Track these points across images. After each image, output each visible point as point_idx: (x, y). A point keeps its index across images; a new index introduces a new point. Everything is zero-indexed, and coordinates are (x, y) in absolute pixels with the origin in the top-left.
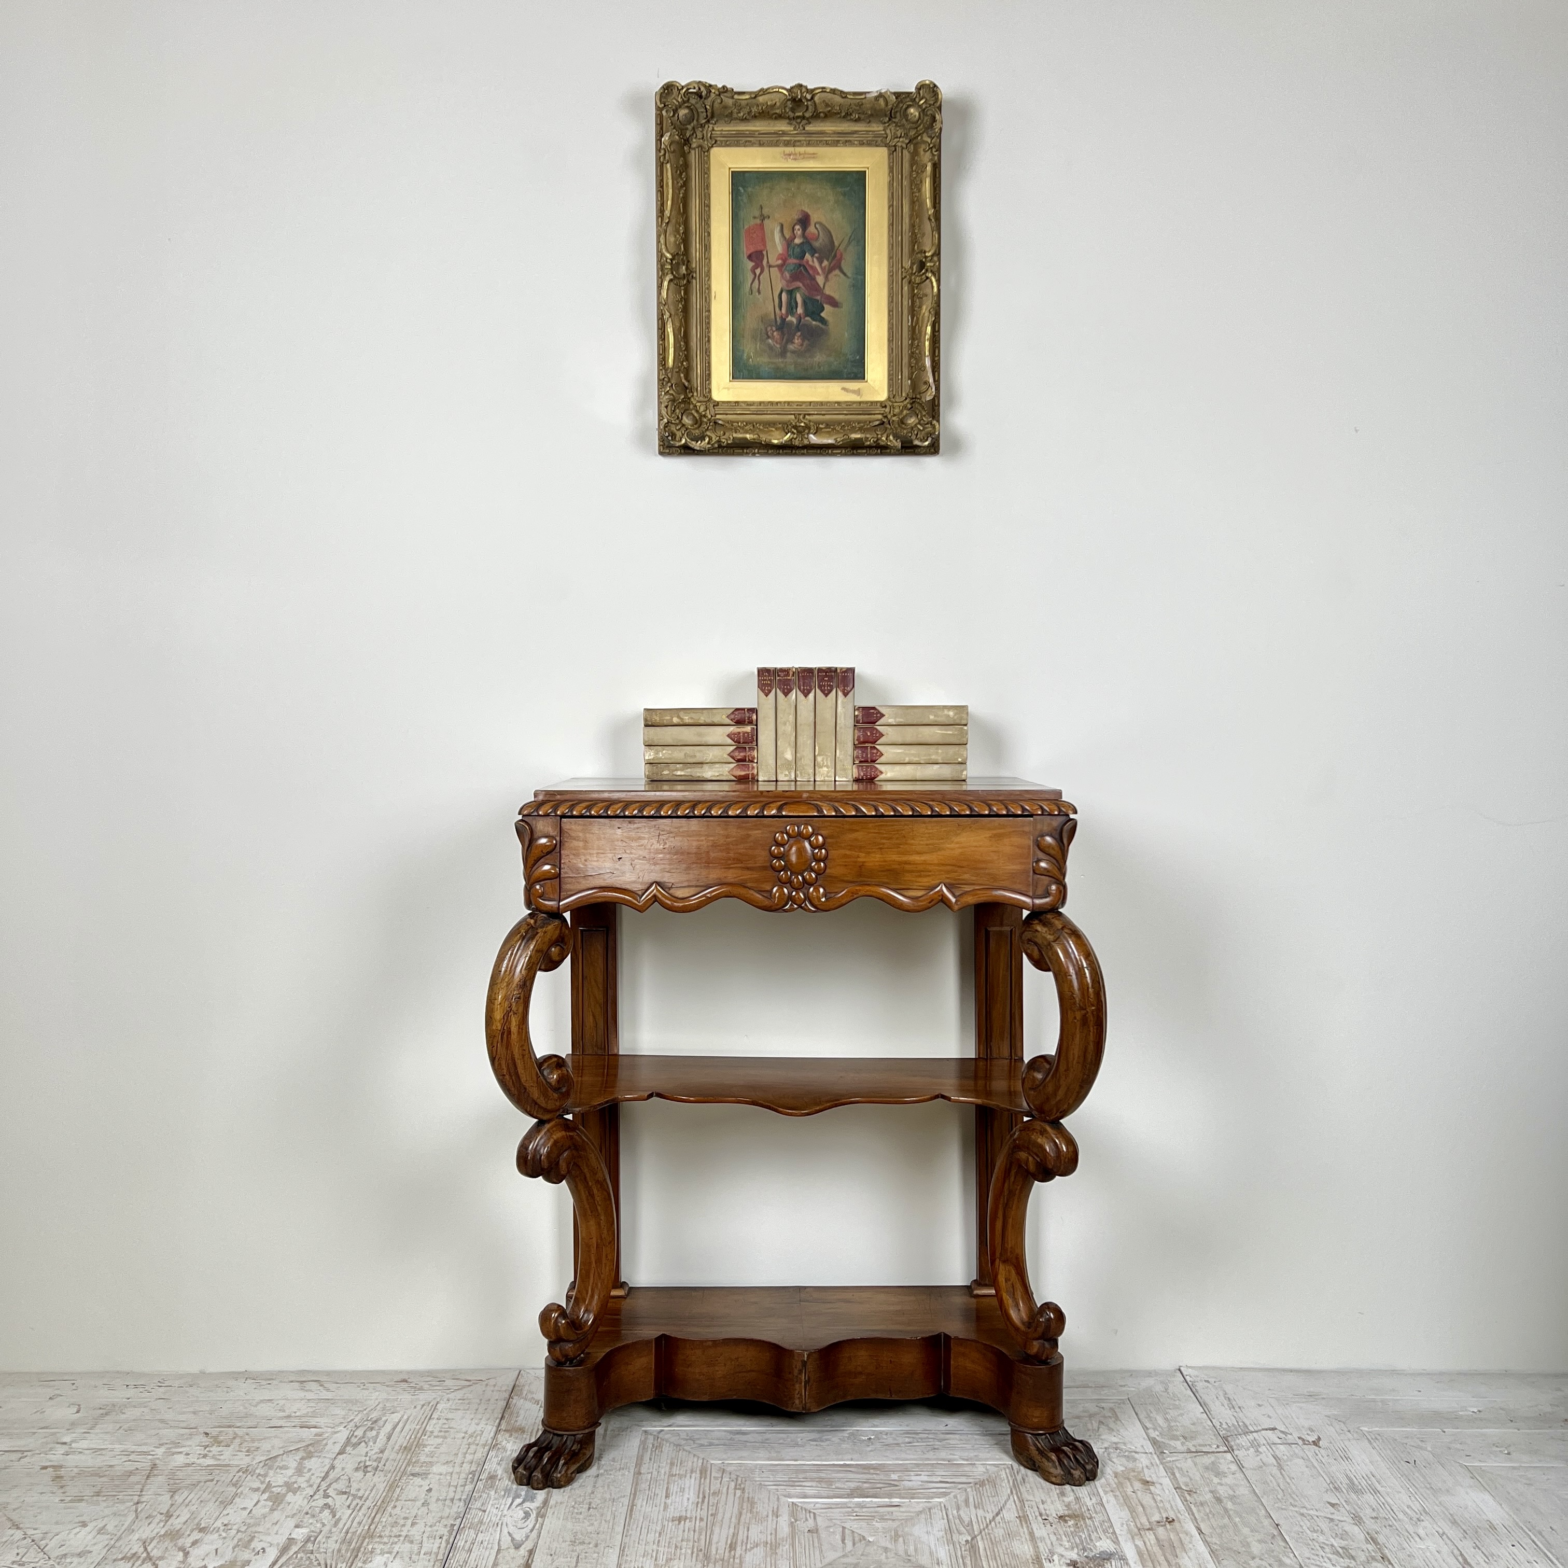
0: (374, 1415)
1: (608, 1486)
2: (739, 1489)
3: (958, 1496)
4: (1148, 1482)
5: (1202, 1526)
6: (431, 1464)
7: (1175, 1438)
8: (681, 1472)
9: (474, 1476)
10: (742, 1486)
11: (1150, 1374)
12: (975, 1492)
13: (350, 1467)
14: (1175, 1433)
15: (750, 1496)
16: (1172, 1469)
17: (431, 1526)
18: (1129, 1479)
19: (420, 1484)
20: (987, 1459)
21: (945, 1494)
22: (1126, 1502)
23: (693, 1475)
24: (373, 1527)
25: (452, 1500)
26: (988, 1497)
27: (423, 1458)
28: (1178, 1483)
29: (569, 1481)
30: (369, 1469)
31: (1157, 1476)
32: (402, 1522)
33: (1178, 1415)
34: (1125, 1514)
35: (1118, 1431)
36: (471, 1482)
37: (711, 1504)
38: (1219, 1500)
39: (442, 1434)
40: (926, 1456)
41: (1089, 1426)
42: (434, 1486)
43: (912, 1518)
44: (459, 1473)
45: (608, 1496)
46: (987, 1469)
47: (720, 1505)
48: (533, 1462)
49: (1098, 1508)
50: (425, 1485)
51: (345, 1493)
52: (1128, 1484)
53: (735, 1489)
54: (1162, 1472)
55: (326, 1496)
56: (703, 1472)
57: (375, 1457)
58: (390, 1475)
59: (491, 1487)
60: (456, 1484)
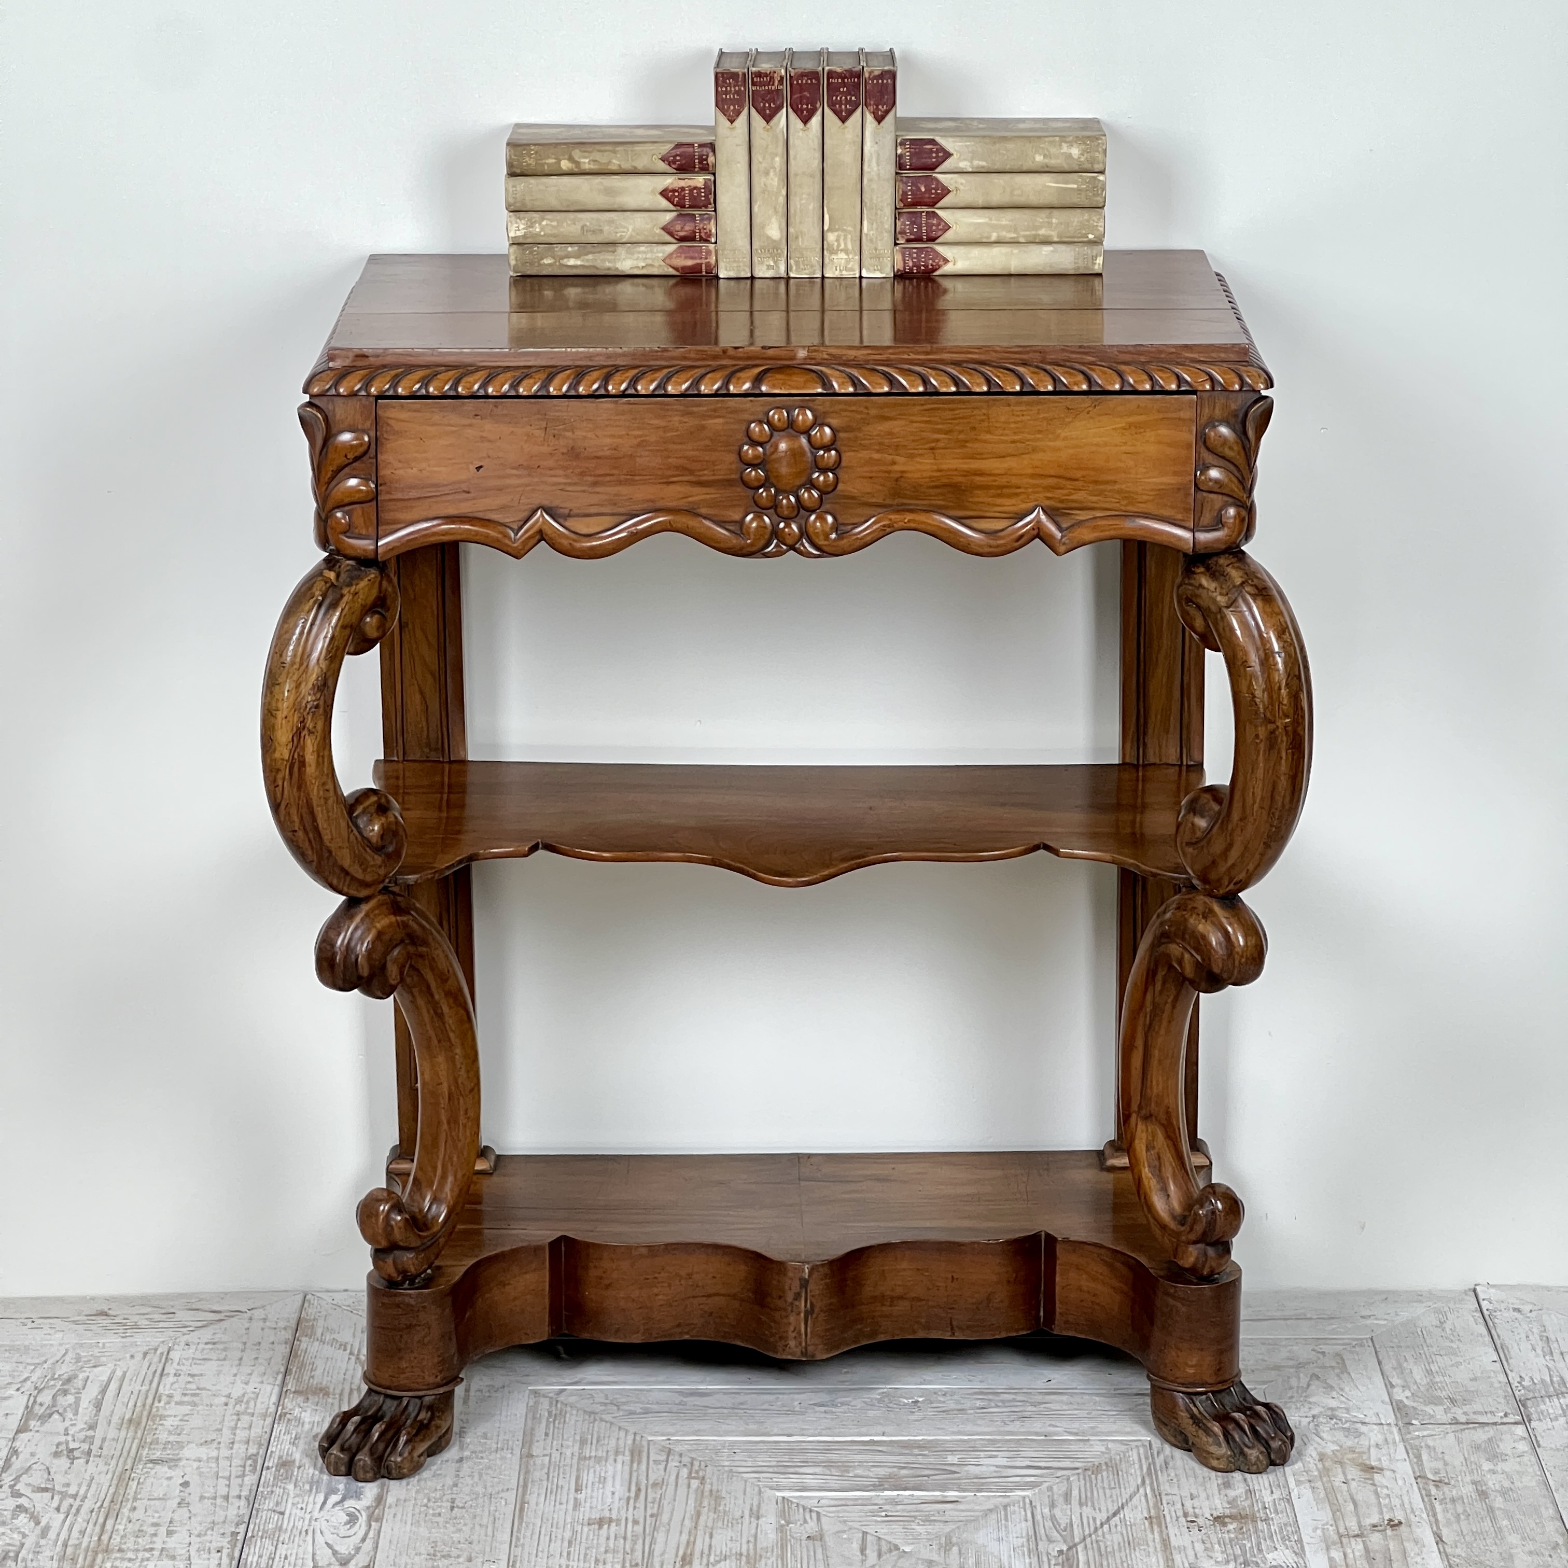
0: (63, 1370)
1: (480, 1475)
2: (694, 1478)
3: (1055, 1488)
4: (1372, 1468)
5: (1445, 1532)
6: (180, 1445)
7: (1436, 1401)
8: (600, 1454)
9: (256, 1462)
10: (701, 1474)
11: (1417, 1296)
12: (1083, 1482)
13: (44, 1453)
14: (1438, 1393)
15: (715, 1488)
16: (1418, 1449)
17: (199, 1535)
18: (1341, 1463)
19: (168, 1475)
20: (1109, 1433)
21: (1033, 1485)
22: (1331, 1498)
23: (620, 1458)
24: (105, 1538)
25: (226, 1498)
26: (1104, 1488)
27: (163, 1436)
28: (1422, 1469)
29: (416, 1468)
30: (76, 1454)
31: (1390, 1460)
32: (151, 1530)
33: (1451, 1365)
34: (1325, 1515)
35: (1340, 1388)
36: (254, 1471)
37: (649, 1499)
38: (1483, 1494)
40: (1007, 1429)
42: (194, 1480)
43: (976, 1520)
44: (230, 1458)
45: (480, 1489)
46: (1107, 1448)
47: (665, 1502)
48: (354, 1440)
49: (1282, 1506)
50: (177, 1476)
51: (46, 1490)
52: (1339, 1470)
53: (690, 1477)
54: (1400, 1453)
55: (16, 1494)
56: (636, 1453)
57: (83, 1436)
58: (114, 1461)
59: (287, 1478)
60: (227, 1474)
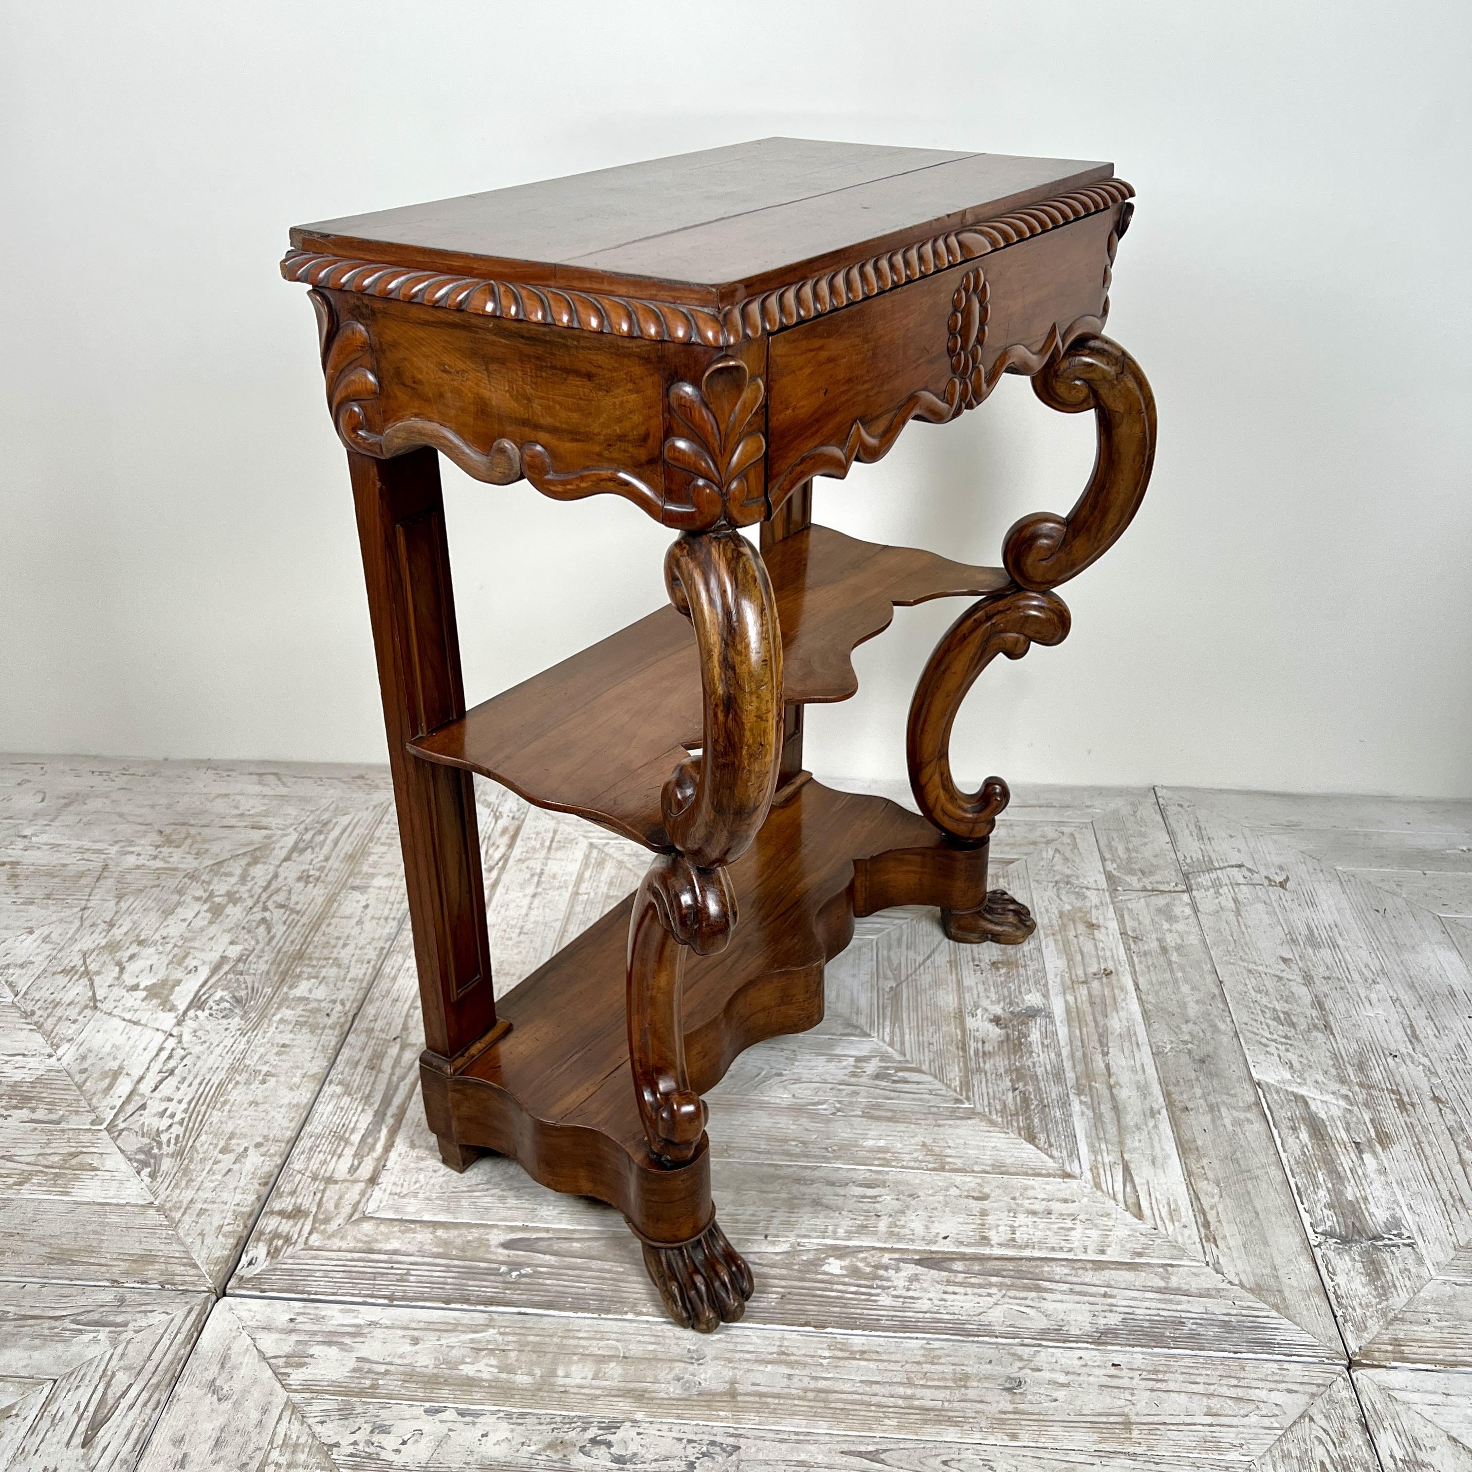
0: (326, 816)
1: (544, 907)
3: (892, 933)
4: (1093, 925)
5: (1141, 981)
6: (373, 876)
7: (1132, 872)
11: (1120, 792)
13: (293, 876)
14: (1133, 866)
16: (1122, 910)
17: (361, 949)
18: (1074, 921)
19: (358, 899)
21: (879, 931)
22: (1066, 950)
24: (304, 947)
25: (386, 919)
27: (365, 869)
28: (1125, 928)
30: (311, 879)
31: (1105, 918)
32: (333, 942)
33: (1142, 845)
34: (1062, 964)
35: (1074, 861)
38: (1164, 950)
39: (388, 841)
41: (1044, 855)
42: (371, 902)
45: (538, 919)
49: (1035, 954)
50: (363, 899)
51: (283, 906)
52: (1072, 926)
54: (1111, 914)
55: (265, 909)
57: (318, 865)
58: (330, 887)
60: (392, 900)
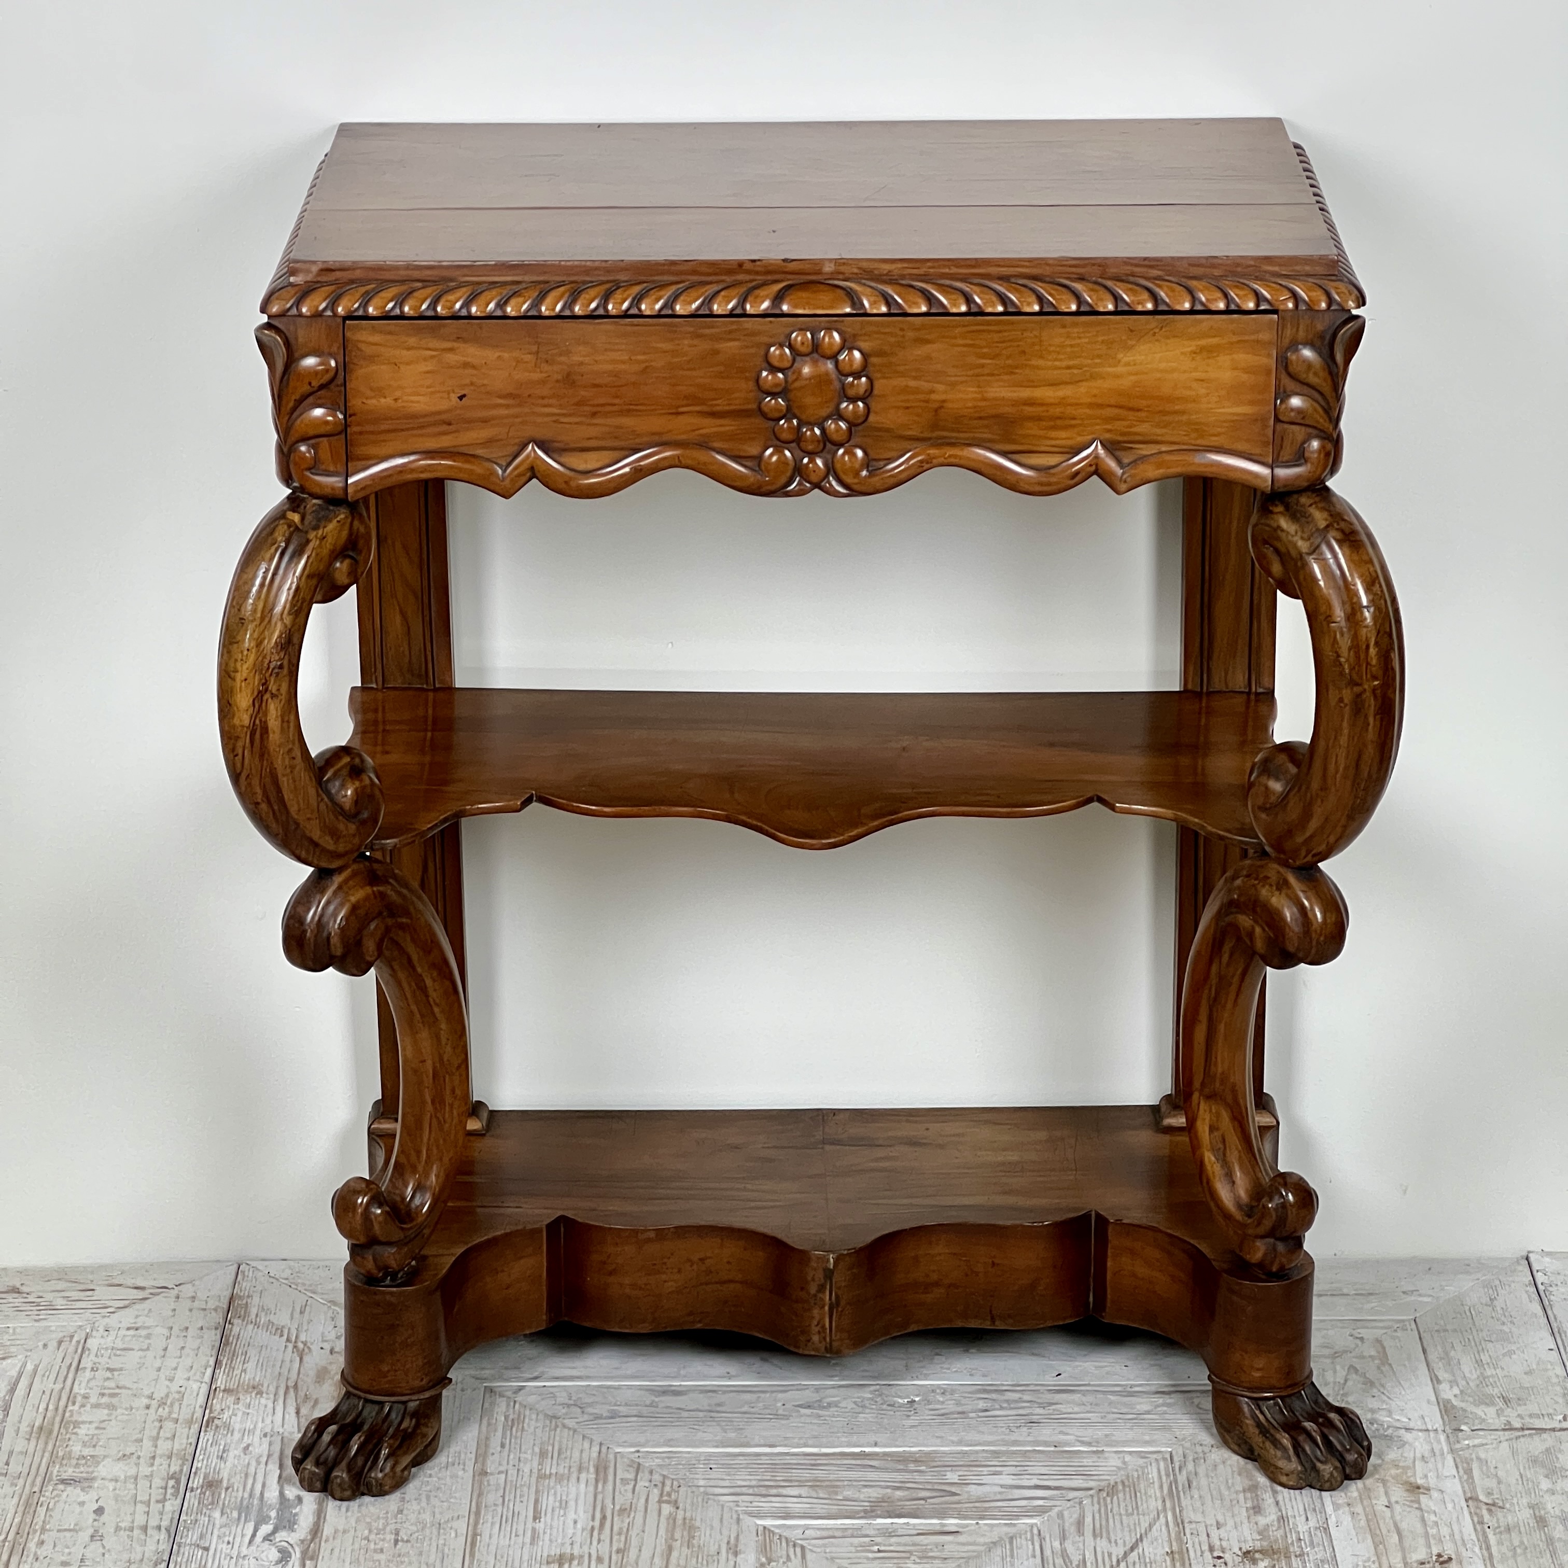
1: (428, 1498)
2: (668, 1502)
3: (1066, 1513)
4: (1418, 1488)
6: (95, 1460)
7: (1488, 1401)
8: (561, 1470)
9: (178, 1482)
10: (673, 1497)
11: (1465, 1266)
12: (1096, 1507)
14: (1489, 1390)
15: (688, 1515)
16: (1468, 1462)
18: (1384, 1482)
19: (81, 1499)
20: (1126, 1443)
21: (1042, 1511)
22: (1373, 1529)
23: (583, 1476)
25: (145, 1529)
26: (1120, 1514)
27: (77, 1449)
28: (1474, 1489)
31: (1438, 1477)
33: (1504, 1355)
35: (1383, 1386)
36: (175, 1495)
37: (616, 1529)
38: (1541, 1522)
39: (107, 1399)
40: (1013, 1437)
42: (109, 1505)
43: (978, 1556)
44: (150, 1477)
45: (427, 1517)
46: (1124, 1462)
47: (633, 1534)
49: (1319, 1536)
50: (90, 1500)
52: (1382, 1490)
53: (660, 1502)
54: (1449, 1468)
56: (601, 1469)
58: (21, 1482)
59: (212, 1503)
60: (146, 1498)
